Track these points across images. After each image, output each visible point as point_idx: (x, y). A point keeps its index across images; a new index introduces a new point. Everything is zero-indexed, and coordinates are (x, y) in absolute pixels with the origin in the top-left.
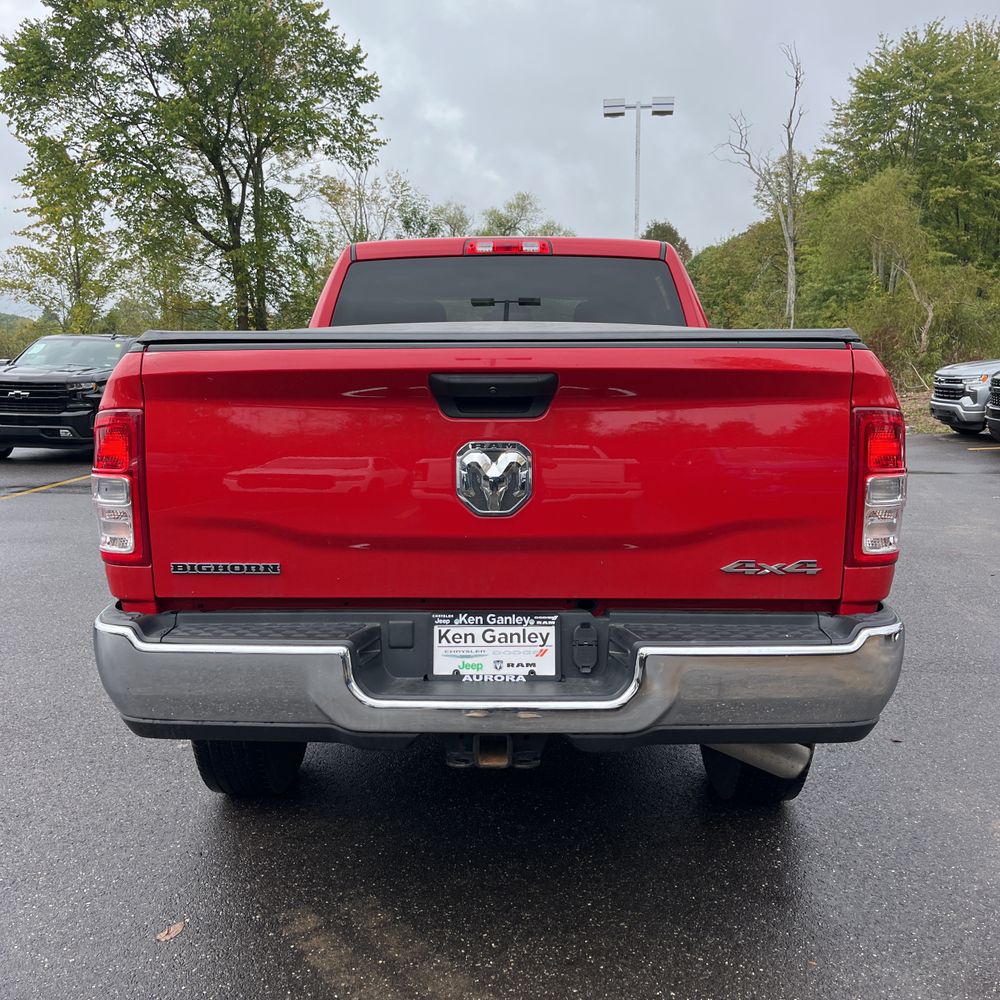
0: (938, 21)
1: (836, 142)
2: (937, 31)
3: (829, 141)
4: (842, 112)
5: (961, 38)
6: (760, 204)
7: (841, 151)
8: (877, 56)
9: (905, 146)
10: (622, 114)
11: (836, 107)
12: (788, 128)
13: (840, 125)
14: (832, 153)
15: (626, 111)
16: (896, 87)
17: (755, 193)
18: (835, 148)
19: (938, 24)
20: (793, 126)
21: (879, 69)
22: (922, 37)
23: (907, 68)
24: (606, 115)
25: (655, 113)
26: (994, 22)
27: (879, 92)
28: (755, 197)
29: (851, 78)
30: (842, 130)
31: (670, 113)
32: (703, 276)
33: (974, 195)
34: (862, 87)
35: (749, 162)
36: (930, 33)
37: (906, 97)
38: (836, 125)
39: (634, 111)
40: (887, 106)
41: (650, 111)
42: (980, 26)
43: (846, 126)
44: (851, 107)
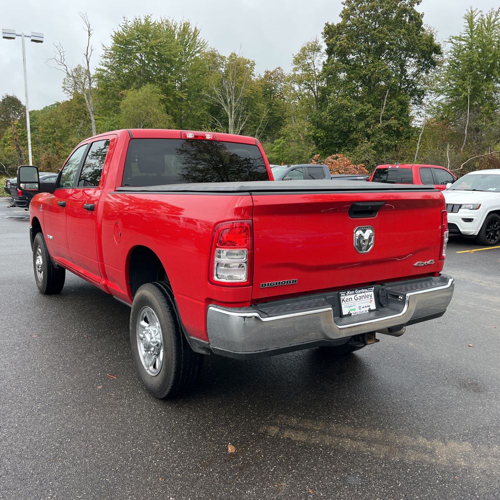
0: (149, 16)
1: (106, 66)
2: (149, 20)
3: (103, 65)
4: (108, 51)
5: (159, 26)
6: (66, 91)
7: (109, 71)
8: (123, 27)
9: (139, 73)
10: (14, 38)
11: (104, 48)
12: (86, 56)
13: (108, 57)
14: (104, 71)
15: (16, 37)
16: (134, 44)
17: (63, 85)
18: (106, 68)
19: (149, 17)
20: (88, 56)
21: (125, 34)
22: (143, 22)
23: (138, 36)
24: (4, 37)
25: (33, 41)
26: (173, 20)
27: (126, 45)
28: (63, 87)
29: (112, 36)
30: (108, 60)
31: (41, 42)
32: (40, 127)
33: (172, 100)
34: (117, 40)
35: (67, 70)
36: (146, 20)
37: (139, 49)
38: (105, 57)
39: (20, 37)
40: (130, 52)
41: (30, 39)
42: (167, 21)
43: (110, 58)
44: (113, 50)
